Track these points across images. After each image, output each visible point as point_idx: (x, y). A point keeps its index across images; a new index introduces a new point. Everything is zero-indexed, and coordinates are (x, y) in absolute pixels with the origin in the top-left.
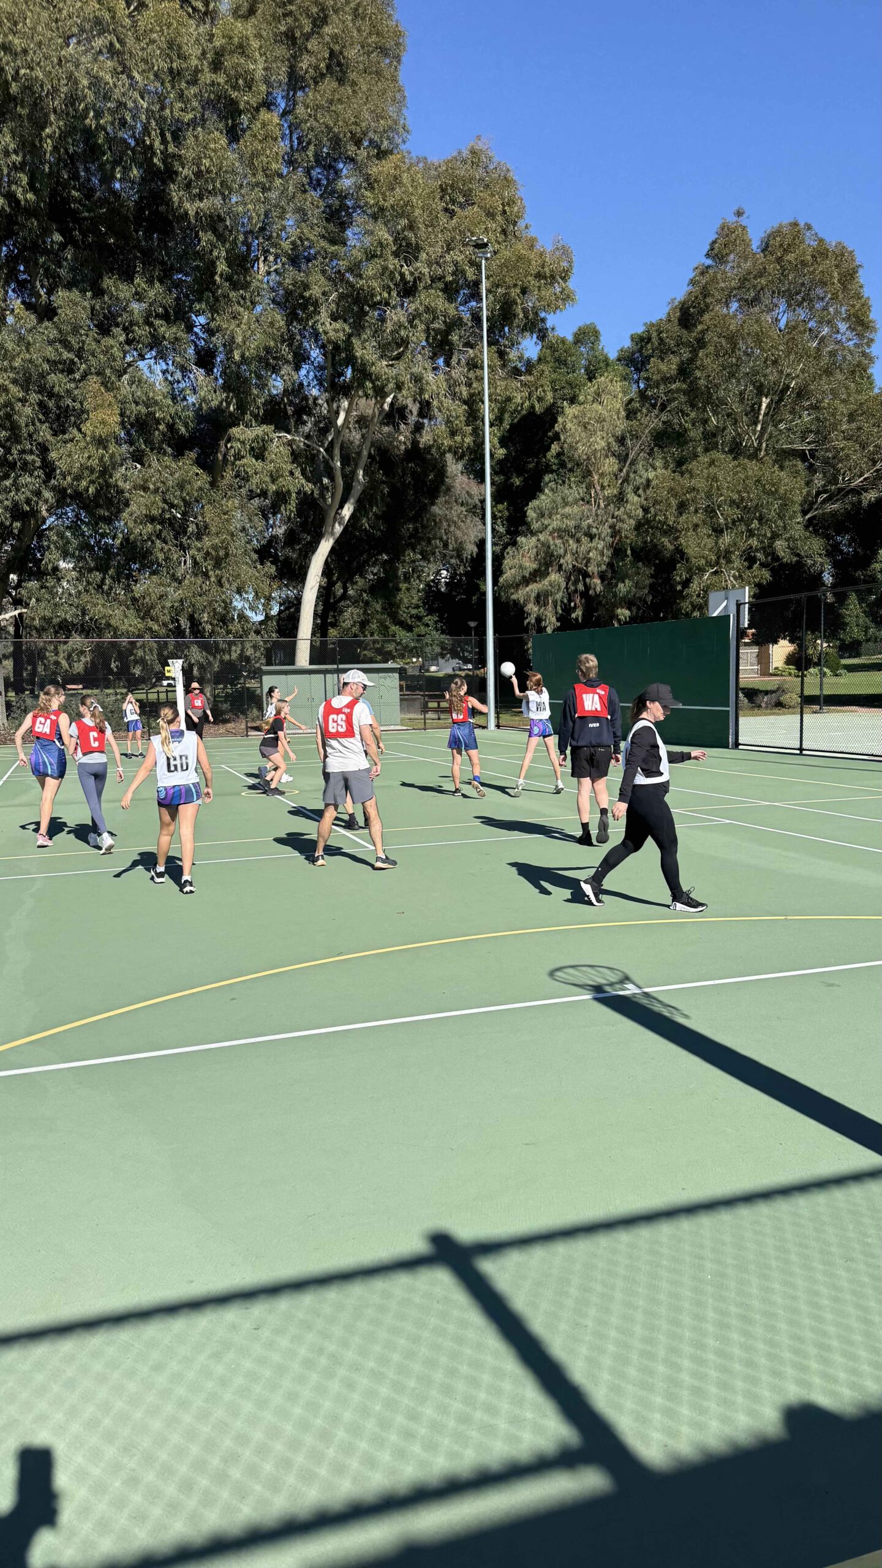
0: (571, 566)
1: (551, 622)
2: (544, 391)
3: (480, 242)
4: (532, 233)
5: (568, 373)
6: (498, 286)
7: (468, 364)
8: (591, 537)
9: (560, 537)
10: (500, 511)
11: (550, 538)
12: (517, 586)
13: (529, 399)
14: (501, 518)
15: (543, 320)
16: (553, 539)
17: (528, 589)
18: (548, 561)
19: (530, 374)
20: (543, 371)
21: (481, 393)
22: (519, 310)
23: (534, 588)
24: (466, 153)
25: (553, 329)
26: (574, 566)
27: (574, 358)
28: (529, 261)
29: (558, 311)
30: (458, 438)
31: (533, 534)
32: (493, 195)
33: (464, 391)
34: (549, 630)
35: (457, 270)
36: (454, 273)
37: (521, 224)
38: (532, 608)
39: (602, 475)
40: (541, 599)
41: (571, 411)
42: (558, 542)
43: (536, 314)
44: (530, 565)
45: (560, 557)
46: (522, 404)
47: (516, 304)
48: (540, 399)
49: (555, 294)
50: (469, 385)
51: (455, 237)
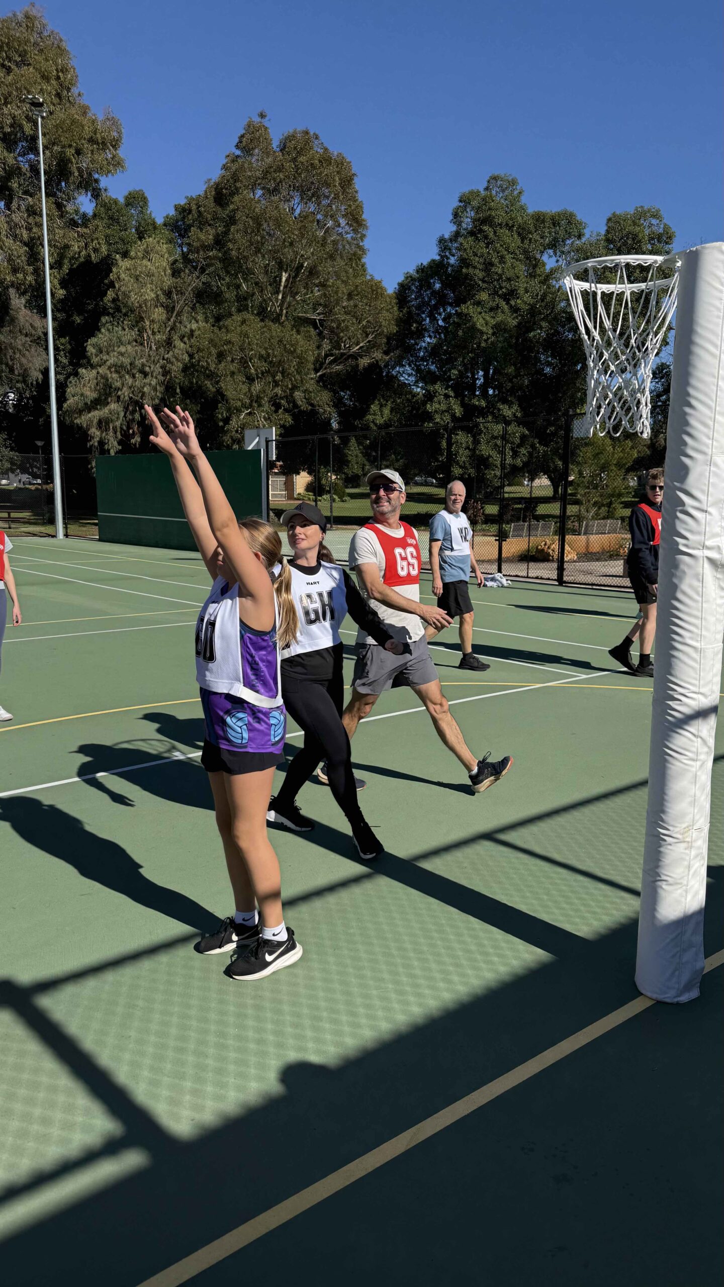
0: (127, 398)
1: (113, 446)
2: (99, 243)
3: (36, 101)
4: (84, 101)
5: (121, 231)
6: (54, 144)
7: (27, 210)
8: (145, 375)
9: (117, 372)
10: (62, 344)
11: (108, 372)
12: (80, 412)
13: (86, 249)
14: (63, 350)
15: (97, 181)
16: (111, 373)
17: (90, 415)
18: (106, 393)
19: (86, 227)
20: (98, 226)
21: (41, 238)
22: (74, 168)
23: (95, 415)
24: (20, 16)
25: (106, 190)
26: (131, 398)
27: (125, 218)
28: (83, 126)
29: (110, 175)
30: (20, 276)
31: (93, 367)
32: (47, 60)
33: (25, 235)
34: (112, 453)
35: (15, 123)
36: (12, 126)
37: (75, 91)
38: (95, 432)
39: (153, 321)
40: (103, 424)
41: (124, 264)
42: (115, 376)
43: (90, 174)
44: (91, 395)
45: (119, 389)
46: (79, 253)
47: (72, 163)
48: (96, 250)
49: (107, 160)
50: (29, 229)
51: (12, 93)
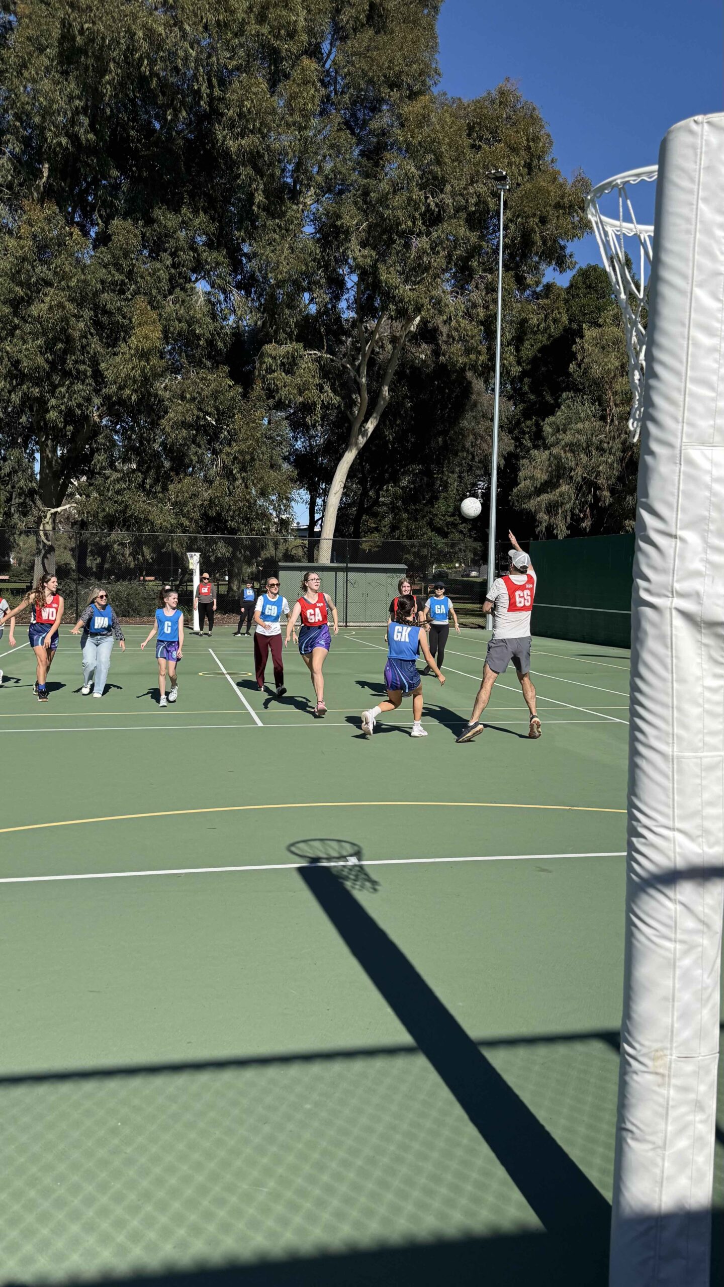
0: (580, 479)
1: (562, 531)
2: (559, 313)
3: (499, 175)
4: (557, 167)
5: (598, 299)
6: (518, 216)
7: (486, 288)
8: (600, 449)
9: (572, 451)
10: (528, 427)
11: (562, 452)
12: (529, 497)
13: (545, 321)
14: (529, 433)
15: (563, 248)
16: (565, 452)
17: (539, 499)
18: (559, 473)
19: (547, 298)
20: (559, 294)
21: (495, 316)
22: (537, 238)
23: (545, 498)
24: (494, 93)
25: (571, 256)
26: (584, 479)
27: (604, 285)
28: (549, 193)
29: (576, 239)
30: (473, 356)
31: (546, 447)
32: (517, 132)
33: (481, 312)
34: (560, 537)
35: (480, 201)
36: (476, 205)
37: (548, 158)
38: (543, 516)
39: (615, 393)
40: (552, 508)
41: (590, 333)
42: (569, 455)
43: (555, 241)
44: (542, 476)
45: (571, 470)
46: (538, 325)
47: (535, 232)
48: (555, 321)
49: (573, 223)
50: (486, 307)
51: (478, 171)
